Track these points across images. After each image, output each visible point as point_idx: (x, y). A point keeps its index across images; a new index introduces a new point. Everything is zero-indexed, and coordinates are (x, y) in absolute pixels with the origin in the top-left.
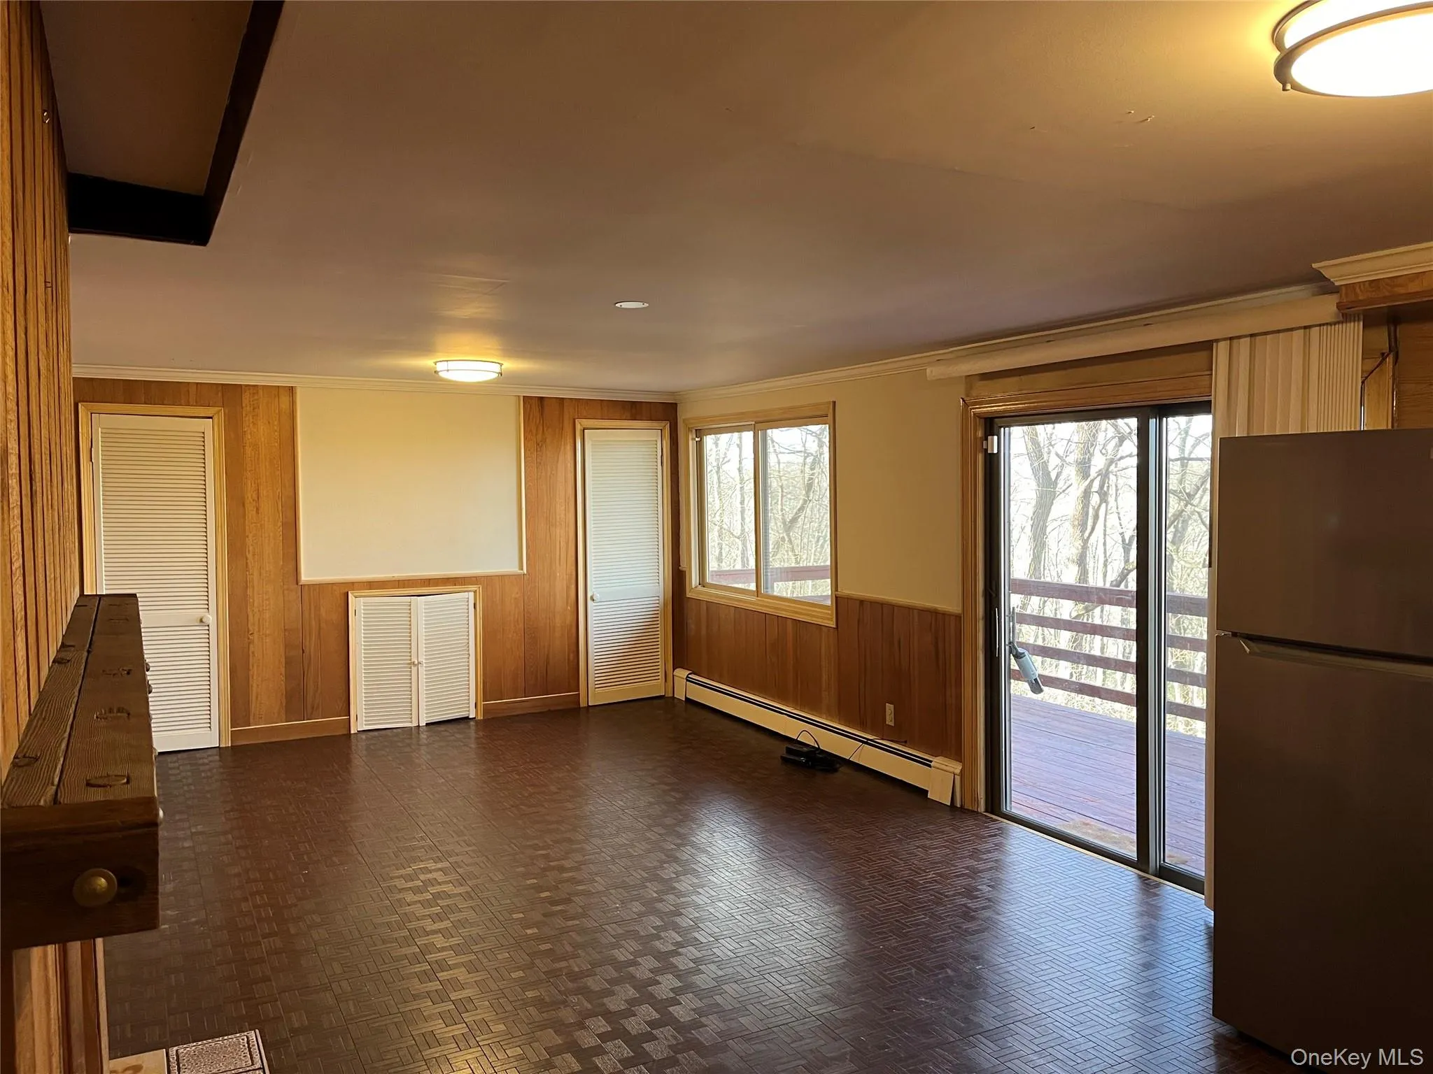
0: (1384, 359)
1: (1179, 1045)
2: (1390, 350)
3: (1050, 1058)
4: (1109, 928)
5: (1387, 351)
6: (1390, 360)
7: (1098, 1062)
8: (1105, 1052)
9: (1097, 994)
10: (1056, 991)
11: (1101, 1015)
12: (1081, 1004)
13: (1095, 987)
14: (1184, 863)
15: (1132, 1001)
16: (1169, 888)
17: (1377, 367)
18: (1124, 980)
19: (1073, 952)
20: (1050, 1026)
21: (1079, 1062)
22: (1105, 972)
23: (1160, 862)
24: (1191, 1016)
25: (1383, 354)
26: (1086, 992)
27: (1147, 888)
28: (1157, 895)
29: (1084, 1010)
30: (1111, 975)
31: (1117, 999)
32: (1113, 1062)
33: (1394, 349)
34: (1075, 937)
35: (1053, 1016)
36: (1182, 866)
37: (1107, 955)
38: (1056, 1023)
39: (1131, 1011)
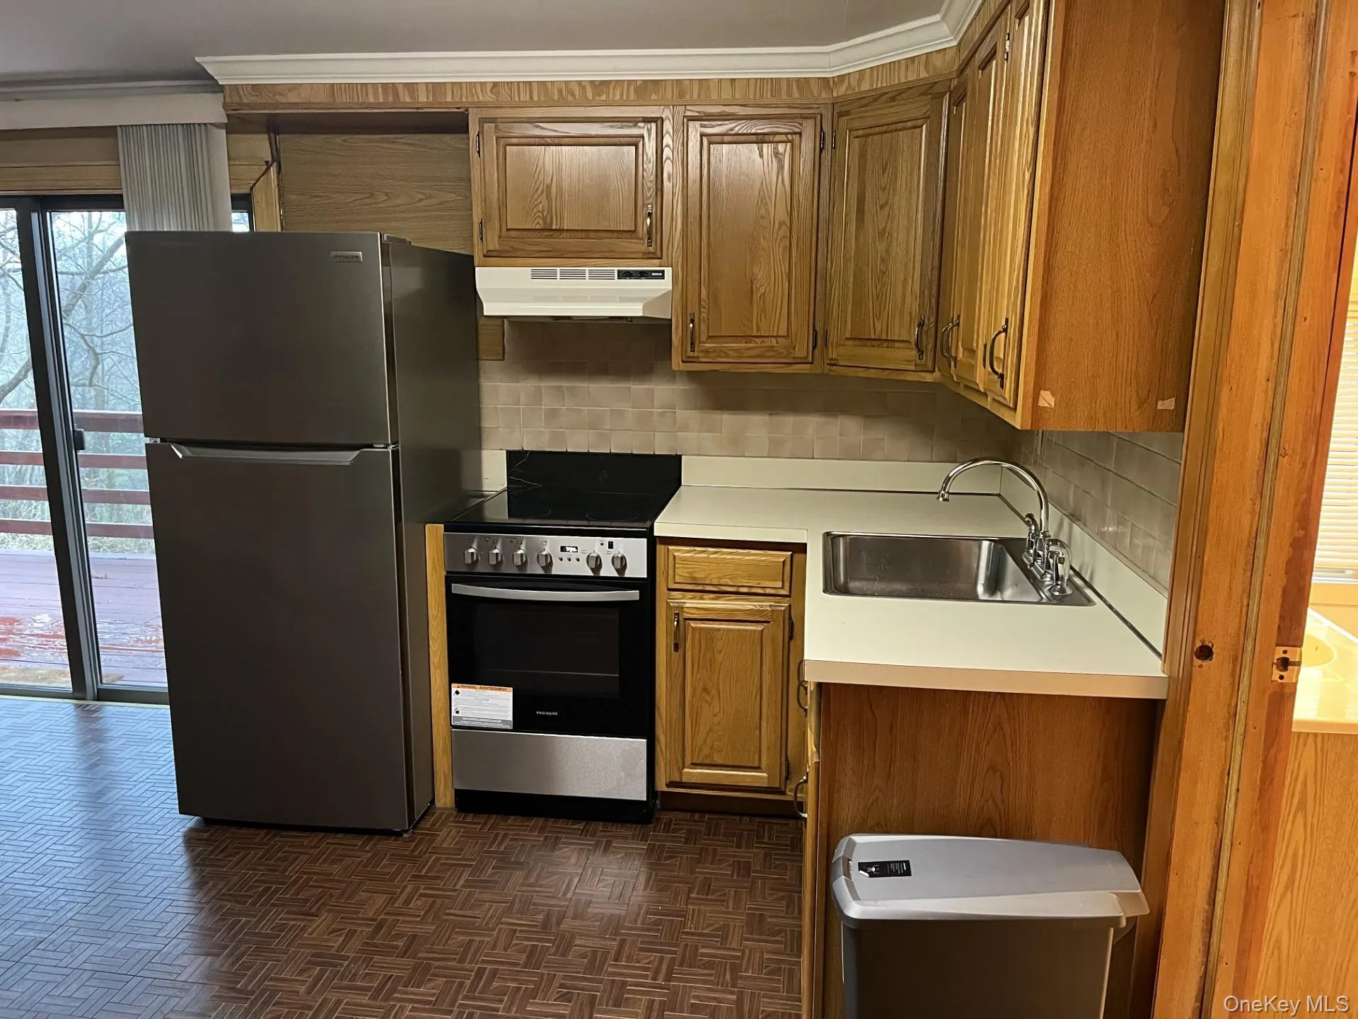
0: (268, 169)
1: (152, 855)
2: (273, 160)
3: (17, 925)
4: (54, 768)
5: (270, 159)
6: (273, 170)
7: (71, 907)
8: (77, 893)
9: (56, 839)
10: (9, 853)
11: (65, 859)
12: (40, 856)
13: (51, 833)
14: (120, 678)
15: (95, 832)
16: (111, 708)
17: (263, 175)
18: (81, 814)
19: (19, 806)
20: (11, 892)
21: (50, 915)
22: (60, 814)
23: (97, 684)
24: (159, 823)
25: (267, 162)
26: (44, 841)
27: (87, 715)
28: (101, 718)
29: (45, 860)
30: (67, 815)
31: (78, 836)
32: (87, 900)
33: (276, 158)
34: (19, 790)
35: (11, 880)
36: (119, 682)
37: (58, 796)
38: (17, 886)
39: (95, 842)
